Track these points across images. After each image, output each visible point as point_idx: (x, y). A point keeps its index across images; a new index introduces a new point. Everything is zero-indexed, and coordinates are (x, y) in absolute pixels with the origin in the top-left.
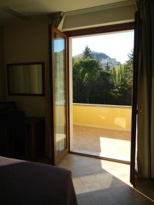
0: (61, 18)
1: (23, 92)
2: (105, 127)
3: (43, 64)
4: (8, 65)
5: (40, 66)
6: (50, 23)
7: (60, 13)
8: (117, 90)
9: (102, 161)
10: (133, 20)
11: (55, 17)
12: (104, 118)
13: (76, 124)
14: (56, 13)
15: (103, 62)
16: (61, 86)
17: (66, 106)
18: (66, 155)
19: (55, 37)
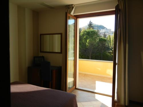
0: (73, 8)
1: (48, 51)
2: (100, 75)
3: (61, 34)
4: (41, 35)
5: (60, 35)
6: (66, 11)
7: (72, 5)
8: (111, 51)
9: (96, 95)
10: (114, 9)
11: (69, 7)
12: (99, 69)
13: (81, 72)
14: (70, 5)
15: (102, 31)
16: (71, 48)
17: (74, 60)
18: (73, 90)
19: (69, 18)
